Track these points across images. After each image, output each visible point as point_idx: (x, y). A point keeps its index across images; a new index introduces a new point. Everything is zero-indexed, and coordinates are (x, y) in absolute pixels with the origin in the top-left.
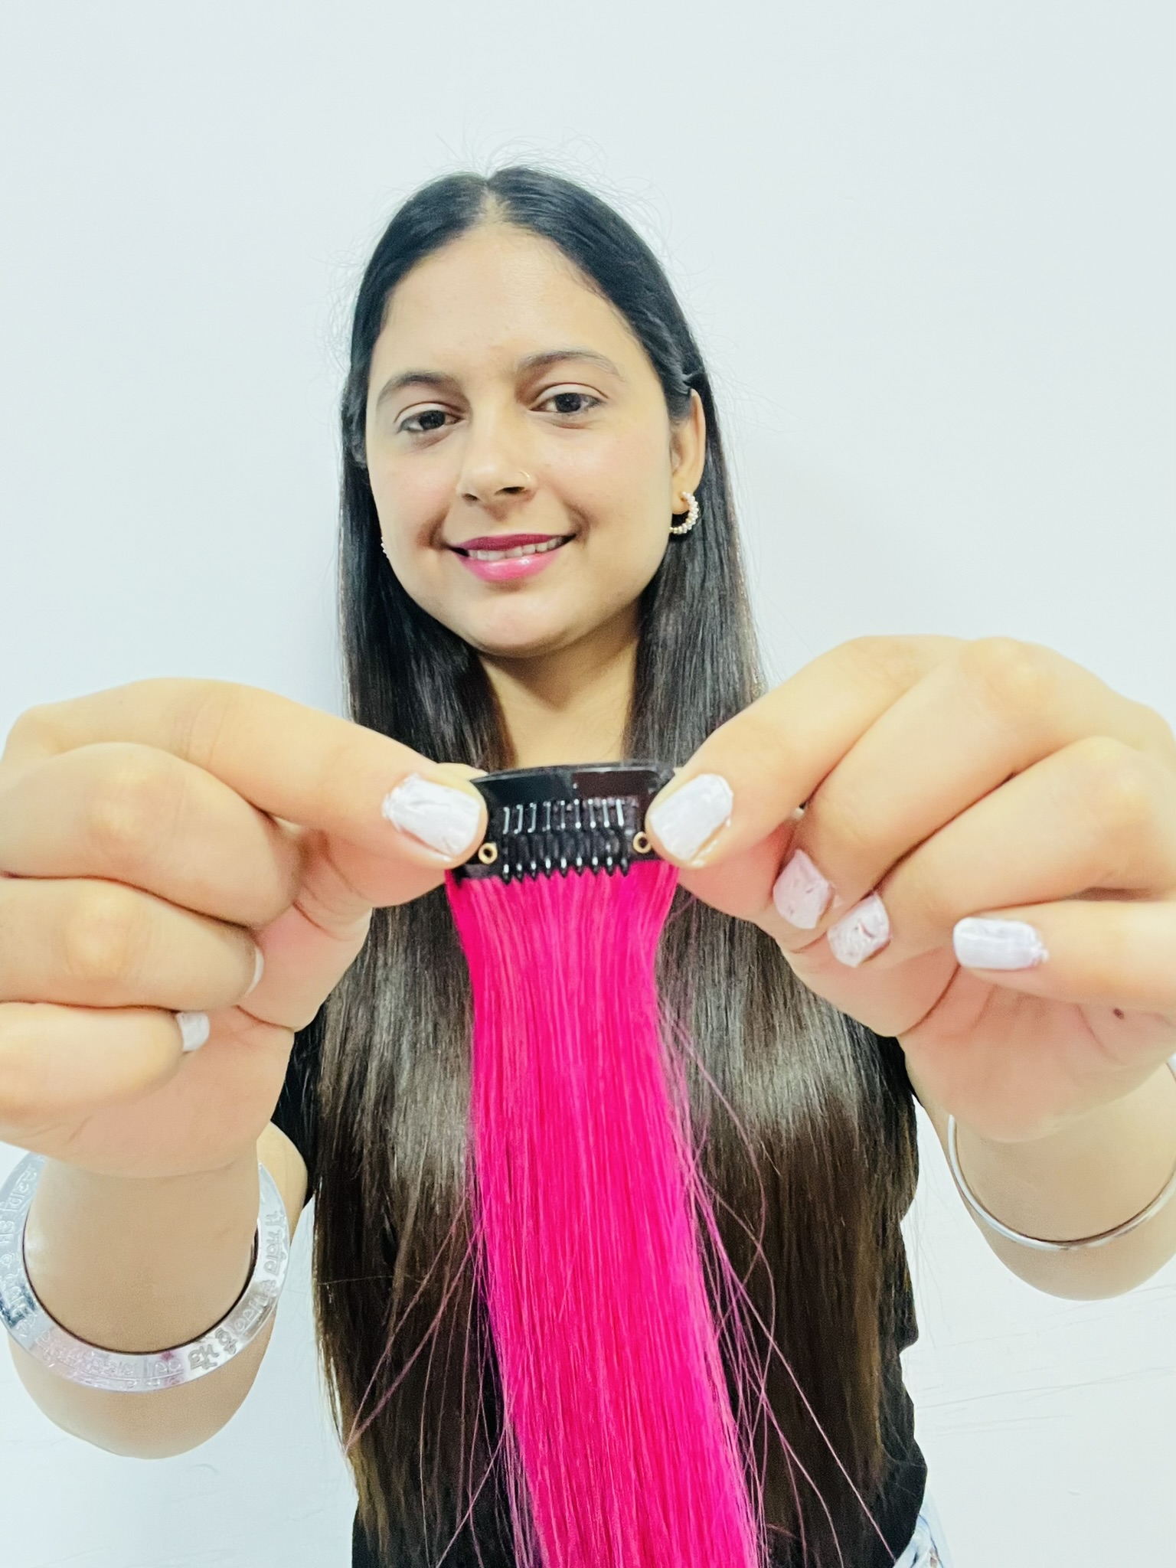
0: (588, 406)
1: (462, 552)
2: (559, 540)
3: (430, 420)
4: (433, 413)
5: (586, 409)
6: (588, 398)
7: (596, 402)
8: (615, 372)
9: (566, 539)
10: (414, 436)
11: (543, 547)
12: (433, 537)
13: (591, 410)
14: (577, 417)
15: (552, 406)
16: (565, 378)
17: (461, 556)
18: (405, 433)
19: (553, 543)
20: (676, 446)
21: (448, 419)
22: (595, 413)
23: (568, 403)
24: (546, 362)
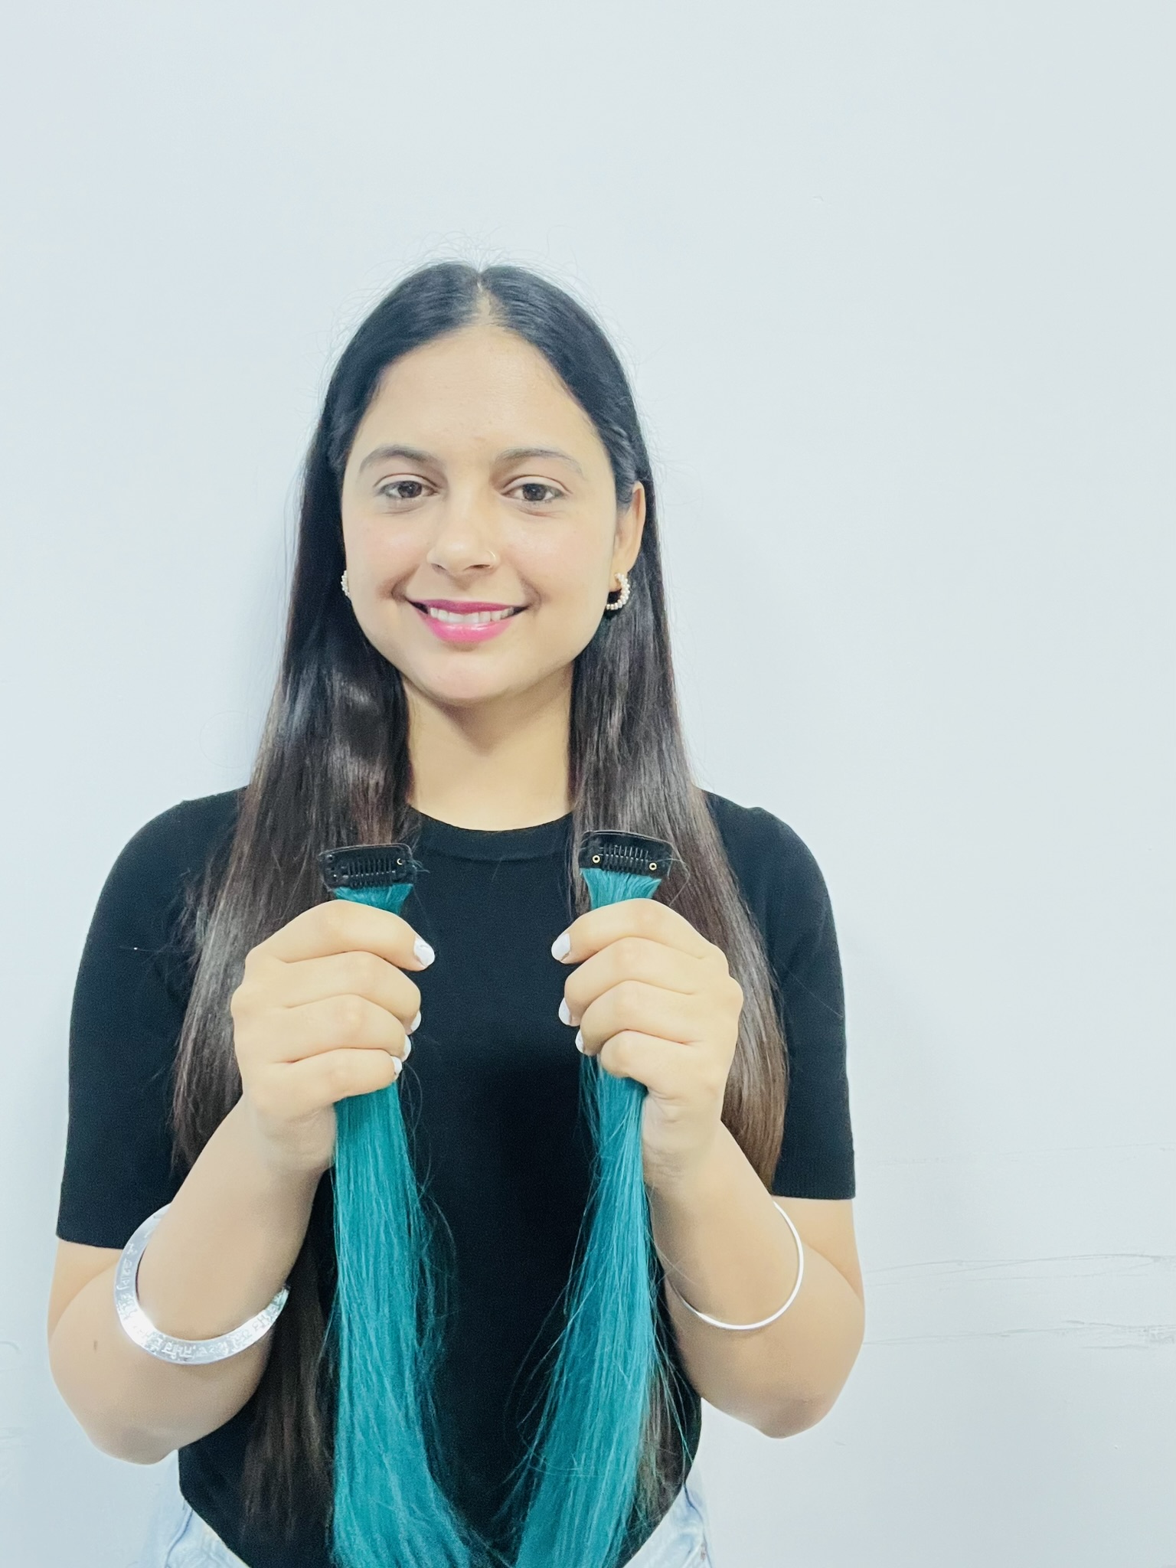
0: (553, 498)
1: (421, 607)
2: (511, 609)
3: (408, 490)
4: (413, 484)
5: (550, 500)
6: (552, 490)
7: (559, 494)
8: (579, 471)
9: (518, 610)
10: (392, 500)
11: (497, 615)
12: (395, 591)
13: (555, 501)
14: (539, 506)
15: (520, 493)
16: (535, 472)
17: (420, 611)
18: (383, 498)
19: (506, 612)
20: (619, 531)
21: (424, 492)
22: (558, 503)
23: (534, 492)
24: (522, 455)
